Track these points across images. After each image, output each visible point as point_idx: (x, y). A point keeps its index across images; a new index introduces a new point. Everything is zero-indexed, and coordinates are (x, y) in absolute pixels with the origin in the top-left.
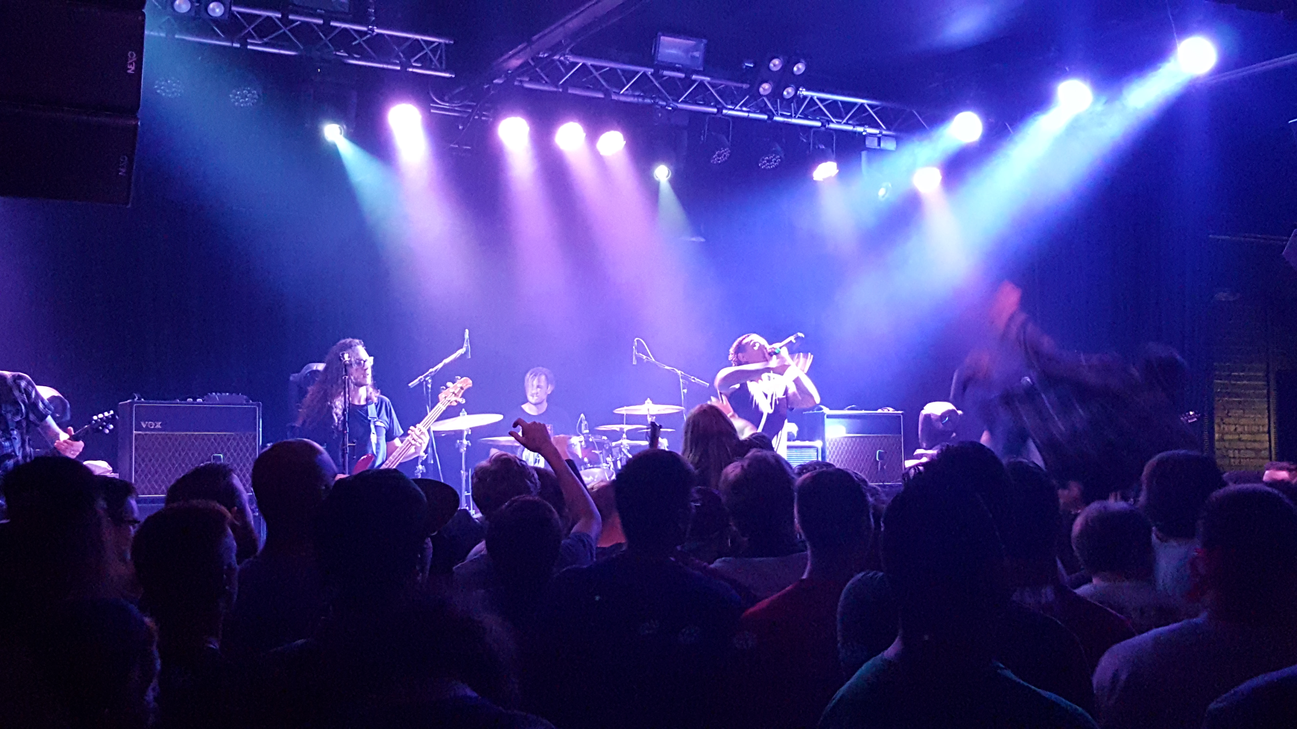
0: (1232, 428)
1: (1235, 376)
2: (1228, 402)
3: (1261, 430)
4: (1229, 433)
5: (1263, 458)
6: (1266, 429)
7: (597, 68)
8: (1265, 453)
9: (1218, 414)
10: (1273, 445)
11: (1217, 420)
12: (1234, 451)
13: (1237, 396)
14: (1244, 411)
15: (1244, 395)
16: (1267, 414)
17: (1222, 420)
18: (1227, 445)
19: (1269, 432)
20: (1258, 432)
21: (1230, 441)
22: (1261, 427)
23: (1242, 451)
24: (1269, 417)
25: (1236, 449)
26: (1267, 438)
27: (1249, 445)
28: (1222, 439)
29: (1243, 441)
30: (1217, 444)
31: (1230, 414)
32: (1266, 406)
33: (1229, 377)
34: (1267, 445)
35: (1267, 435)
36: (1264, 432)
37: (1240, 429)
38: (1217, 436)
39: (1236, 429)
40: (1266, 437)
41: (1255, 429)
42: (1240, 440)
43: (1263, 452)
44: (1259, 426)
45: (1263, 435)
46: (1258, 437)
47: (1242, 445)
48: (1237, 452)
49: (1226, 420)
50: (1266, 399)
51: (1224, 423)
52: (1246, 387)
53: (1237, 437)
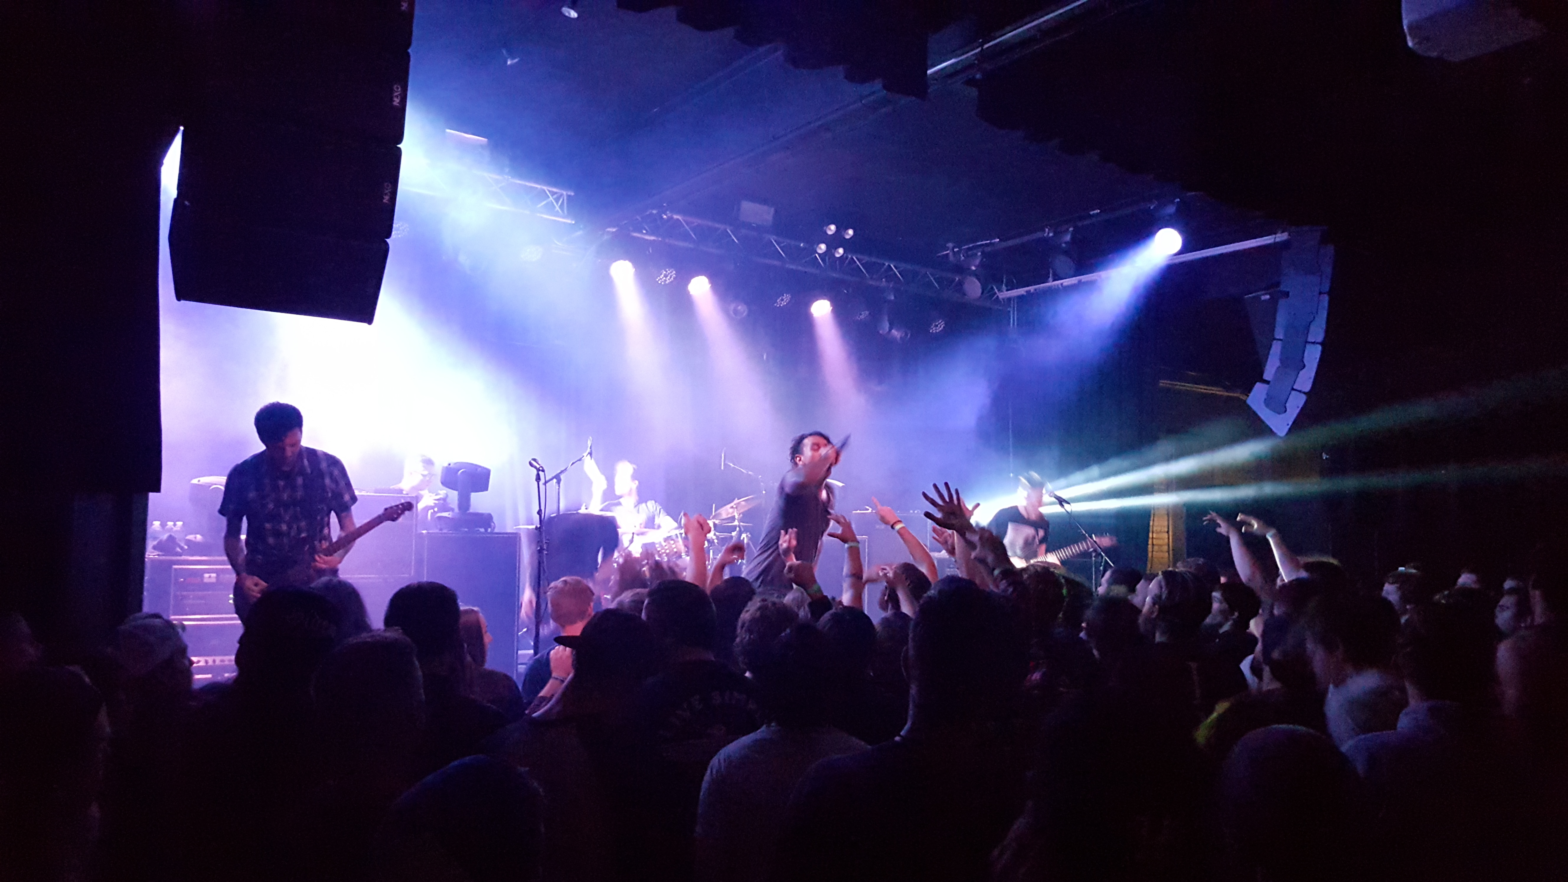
3: (1163, 530)
7: (688, 223)
10: (1171, 540)
19: (1168, 532)
22: (1163, 528)
24: (1168, 521)
26: (1167, 537)
35: (1167, 534)
40: (1166, 535)
43: (1164, 547)
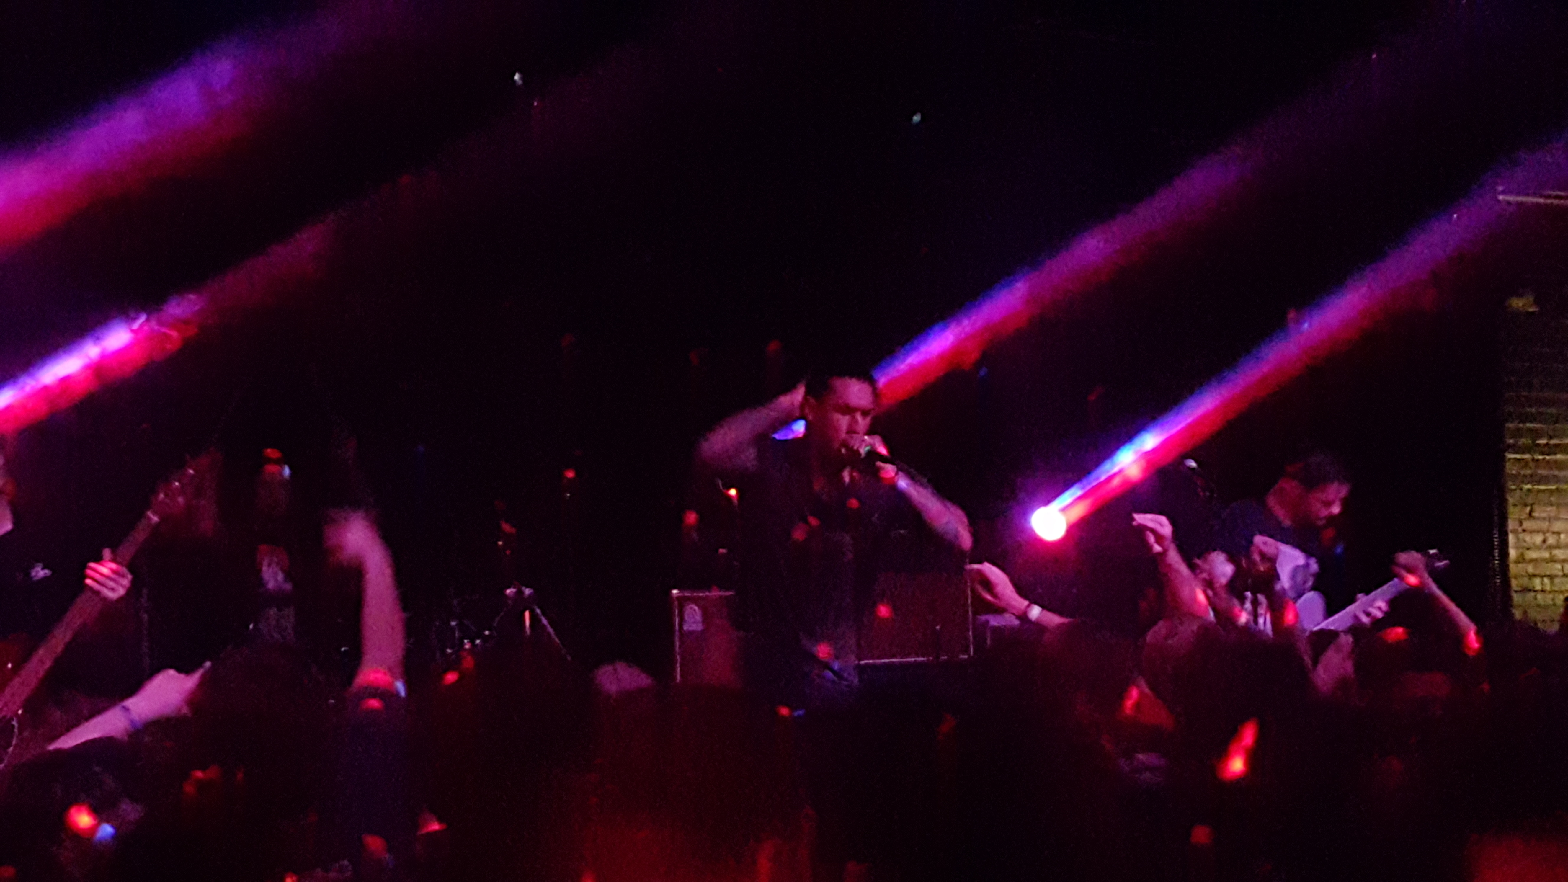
0: (1538, 539)
1: (1543, 446)
2: (1529, 490)
4: (1533, 547)
9: (1514, 514)
11: (1511, 525)
12: (1542, 580)
13: (1546, 481)
14: (1558, 508)
15: (1557, 479)
17: (1521, 524)
18: (1530, 569)
21: (1537, 562)
23: (1557, 580)
25: (1545, 576)
28: (1521, 559)
29: (1558, 561)
30: (1513, 569)
31: (1534, 514)
33: (1531, 448)
37: (1551, 540)
38: (1513, 553)
39: (1544, 541)
42: (1553, 560)
47: (1556, 569)
48: (1546, 580)
49: (1527, 525)
51: (1524, 531)
52: (1561, 465)
53: (1547, 554)
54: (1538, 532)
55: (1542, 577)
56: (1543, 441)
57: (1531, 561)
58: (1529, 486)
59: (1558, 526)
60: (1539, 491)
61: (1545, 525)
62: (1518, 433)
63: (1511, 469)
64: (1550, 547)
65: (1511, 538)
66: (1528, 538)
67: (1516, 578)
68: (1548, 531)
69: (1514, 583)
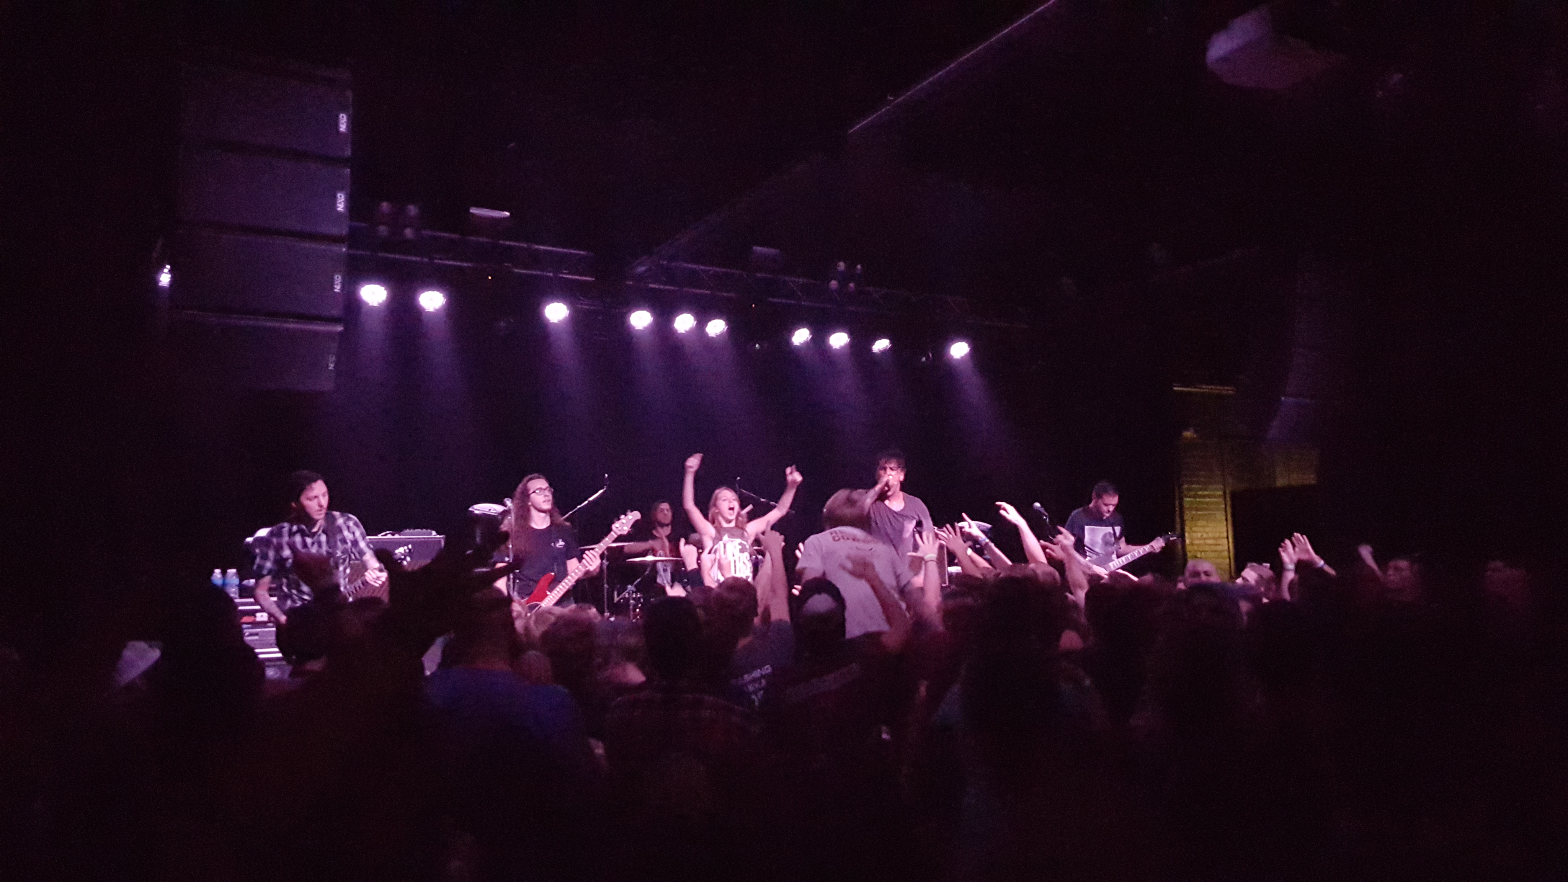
0: (1199, 535)
1: (1200, 495)
2: (1195, 515)
3: (1221, 536)
4: (1198, 539)
5: (1223, 558)
6: (1225, 535)
7: (704, 271)
8: (1226, 554)
9: (1188, 524)
11: (1187, 529)
12: (1201, 553)
13: (1201, 510)
14: (1207, 522)
15: (1207, 509)
16: (1225, 523)
17: (1191, 529)
18: (1195, 548)
19: (1228, 538)
20: (1219, 538)
21: (1198, 545)
23: (1208, 553)
24: (1227, 526)
25: (1203, 551)
27: (1213, 548)
28: (1192, 544)
29: (1208, 545)
30: (1188, 548)
32: (1224, 518)
33: (1196, 496)
34: (1226, 548)
36: (1224, 538)
37: (1205, 536)
38: (1187, 541)
39: (1202, 536)
40: (1225, 541)
41: (1217, 535)
42: (1206, 544)
44: (1220, 533)
45: (1223, 540)
46: (1220, 542)
47: (1207, 548)
48: (1203, 553)
49: (1194, 529)
50: (1224, 512)
51: (1193, 532)
52: (1207, 503)
53: (1202, 542)
54: (1200, 532)
55: (1201, 552)
56: (1199, 493)
57: (1196, 544)
58: (1194, 512)
59: (1207, 529)
60: (1199, 515)
61: (1201, 529)
62: (1189, 490)
63: (1186, 505)
64: (1205, 539)
65: (1187, 535)
66: (1195, 535)
67: (1190, 551)
68: (1205, 532)
69: (1189, 555)
